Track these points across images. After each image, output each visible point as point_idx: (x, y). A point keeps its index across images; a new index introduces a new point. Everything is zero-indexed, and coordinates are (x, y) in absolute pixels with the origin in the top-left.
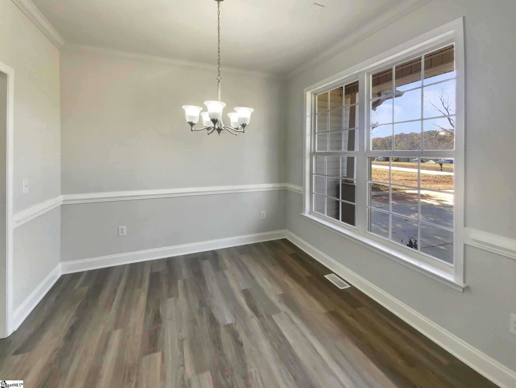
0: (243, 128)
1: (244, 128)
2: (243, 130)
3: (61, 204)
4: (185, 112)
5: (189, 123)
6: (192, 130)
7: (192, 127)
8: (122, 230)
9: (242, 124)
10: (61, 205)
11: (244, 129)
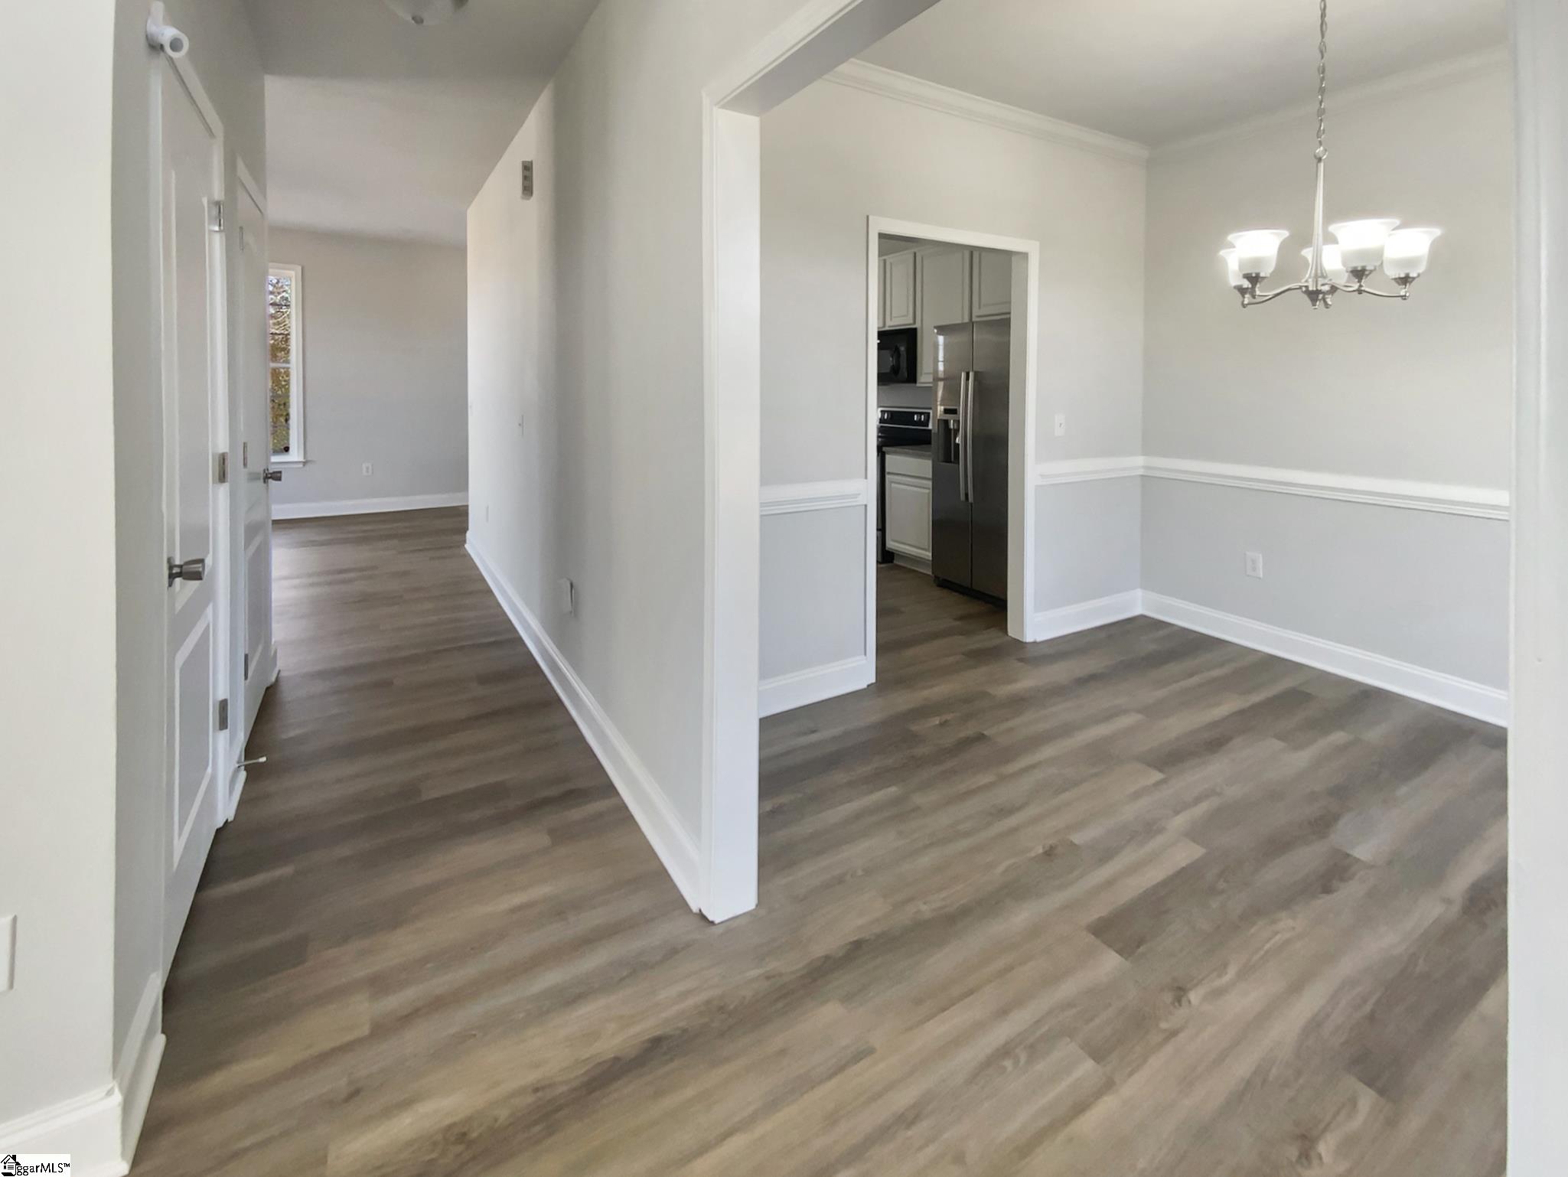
0: (1357, 280)
1: (1362, 279)
2: (1358, 284)
3: (1141, 473)
4: (1227, 264)
5: (1235, 287)
6: (1244, 306)
7: (1244, 297)
8: (1254, 562)
9: (1350, 269)
10: (1142, 476)
11: (1359, 282)
